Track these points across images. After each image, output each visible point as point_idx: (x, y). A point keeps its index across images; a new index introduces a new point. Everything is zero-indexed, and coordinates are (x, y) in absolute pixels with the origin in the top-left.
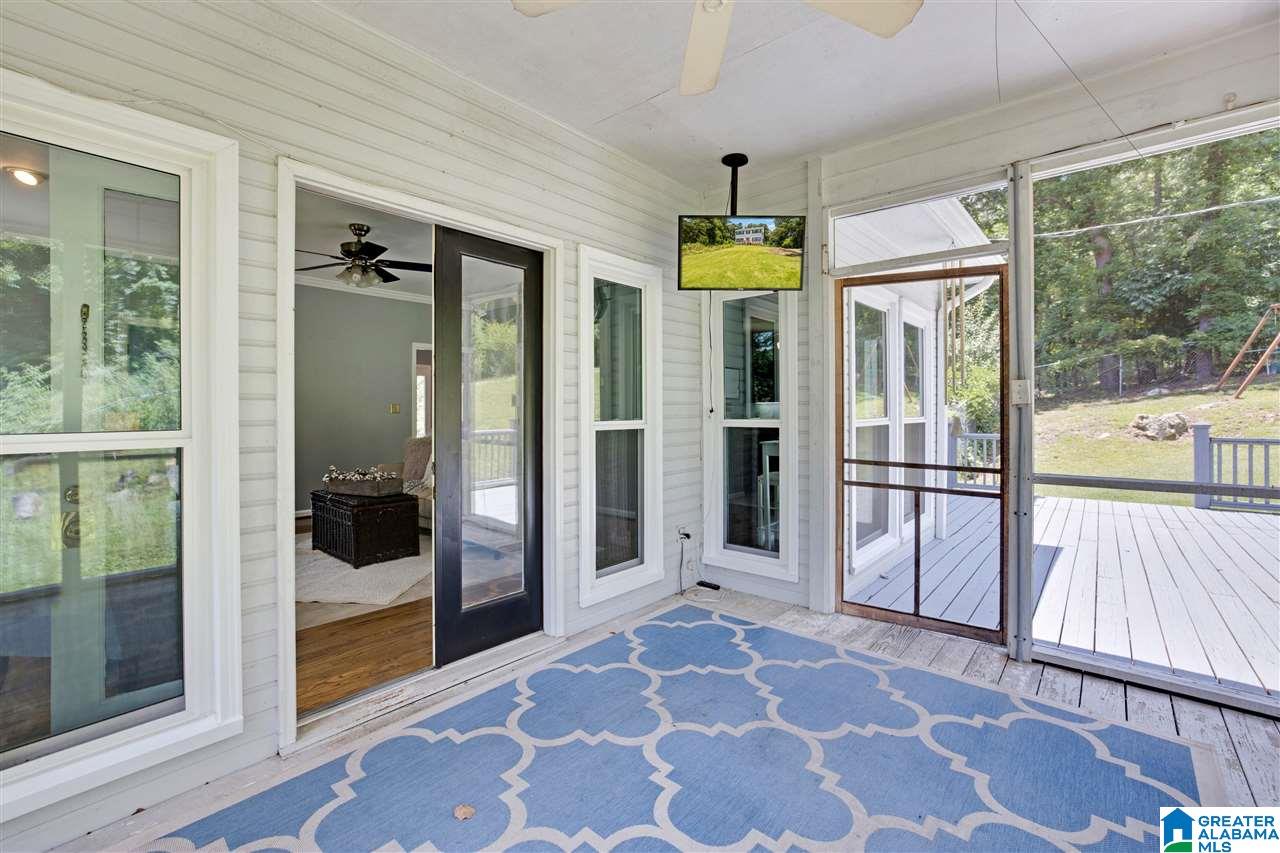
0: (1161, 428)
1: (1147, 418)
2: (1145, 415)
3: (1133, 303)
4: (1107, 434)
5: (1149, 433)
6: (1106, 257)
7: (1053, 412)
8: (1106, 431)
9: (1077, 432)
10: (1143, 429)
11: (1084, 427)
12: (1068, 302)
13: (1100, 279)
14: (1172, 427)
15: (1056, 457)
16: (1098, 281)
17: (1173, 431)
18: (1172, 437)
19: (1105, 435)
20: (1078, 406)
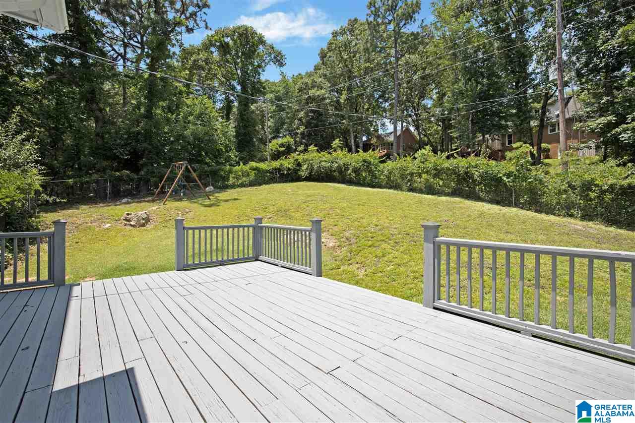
0: (138, 220)
1: (131, 214)
2: (129, 213)
3: (114, 151)
4: (109, 225)
5: (132, 223)
6: (100, 124)
7: (70, 211)
8: (108, 223)
9: (90, 224)
10: (129, 221)
11: (95, 220)
12: (78, 144)
13: (97, 135)
14: (143, 219)
15: (77, 243)
16: (96, 136)
17: (144, 221)
18: (143, 225)
19: (108, 225)
20: (84, 207)
